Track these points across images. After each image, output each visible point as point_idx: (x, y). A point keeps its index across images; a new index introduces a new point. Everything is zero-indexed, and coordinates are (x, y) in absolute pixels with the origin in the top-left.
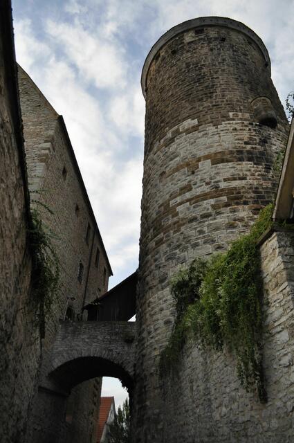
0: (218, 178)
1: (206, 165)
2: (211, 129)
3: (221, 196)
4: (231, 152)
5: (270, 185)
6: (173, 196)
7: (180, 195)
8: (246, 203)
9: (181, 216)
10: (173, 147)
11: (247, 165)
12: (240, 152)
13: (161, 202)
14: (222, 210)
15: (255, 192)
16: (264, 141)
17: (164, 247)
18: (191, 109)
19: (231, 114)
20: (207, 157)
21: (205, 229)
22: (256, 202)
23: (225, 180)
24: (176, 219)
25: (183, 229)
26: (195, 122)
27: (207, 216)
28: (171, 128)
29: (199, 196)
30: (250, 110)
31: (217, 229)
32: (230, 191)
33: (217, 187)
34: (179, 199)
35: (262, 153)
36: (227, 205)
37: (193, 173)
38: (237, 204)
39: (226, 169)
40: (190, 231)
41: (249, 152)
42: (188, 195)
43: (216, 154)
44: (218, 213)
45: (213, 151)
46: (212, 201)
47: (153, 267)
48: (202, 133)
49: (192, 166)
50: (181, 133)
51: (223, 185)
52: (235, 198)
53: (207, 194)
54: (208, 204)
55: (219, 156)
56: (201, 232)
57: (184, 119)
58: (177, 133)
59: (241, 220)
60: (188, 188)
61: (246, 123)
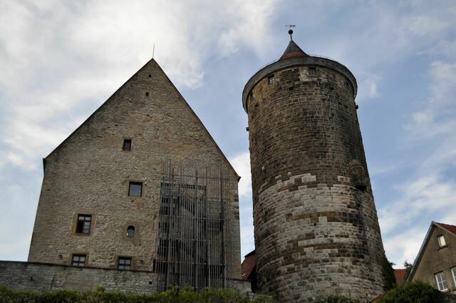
0: (332, 234)
1: (323, 220)
2: (326, 189)
3: (334, 248)
4: (340, 213)
5: (362, 243)
6: (300, 238)
7: (306, 239)
8: (349, 256)
9: (308, 256)
10: (297, 195)
11: (349, 226)
12: (345, 214)
13: (290, 239)
14: (335, 258)
15: (354, 248)
16: (358, 206)
17: (295, 275)
18: (310, 164)
19: (339, 177)
20: (324, 214)
21: (325, 270)
22: (354, 256)
23: (337, 236)
24: (304, 257)
25: (310, 266)
26: (314, 178)
27: (326, 261)
28: (293, 174)
29: (319, 245)
30: (349, 173)
31: (333, 271)
32: (340, 245)
33: (332, 241)
34: (305, 242)
35: (357, 216)
36: (338, 256)
37: (315, 225)
38: (344, 256)
39: (338, 227)
40: (316, 269)
41: (350, 215)
42: (312, 241)
43: (330, 212)
44: (334, 261)
45: (328, 209)
46: (329, 251)
47: (287, 286)
48: (319, 192)
49: (314, 217)
50: (303, 184)
51: (336, 240)
52: (342, 251)
53: (326, 244)
54: (327, 252)
55: (332, 215)
56: (323, 272)
57: (305, 172)
58: (299, 182)
59: (346, 268)
60: (311, 236)
61: (349, 187)
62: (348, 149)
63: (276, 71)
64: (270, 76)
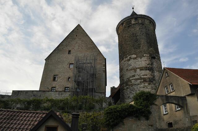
0: (141, 75)
1: (138, 70)
2: (139, 59)
3: (141, 79)
4: (144, 67)
5: (152, 77)
6: (131, 77)
7: (132, 77)
8: (147, 82)
9: (133, 83)
10: (130, 62)
11: (148, 71)
12: (146, 67)
13: (127, 77)
14: (142, 83)
15: (149, 79)
16: (152, 64)
17: (129, 90)
18: (134, 51)
19: (145, 55)
20: (139, 68)
21: (138, 87)
22: (149, 82)
23: (143, 75)
24: (131, 83)
25: (133, 86)
26: (135, 56)
27: (139, 84)
28: (129, 56)
29: (137, 79)
30: (149, 53)
31: (141, 88)
32: (144, 79)
33: (141, 77)
34: (132, 78)
35: (151, 68)
36: (143, 82)
37: (135, 72)
38: (145, 82)
39: (143, 72)
40: (135, 87)
41: (148, 67)
42: (134, 78)
43: (141, 67)
44: (141, 84)
45: (140, 66)
46: (140, 81)
47: (126, 94)
48: (137, 61)
49: (135, 70)
50: (132, 59)
51: (142, 77)
52: (145, 80)
53: (139, 78)
54: (139, 81)
55: (141, 68)
56: (137, 88)
57: (133, 54)
58: (131, 58)
59: (146, 86)
60: (134, 76)
61: (148, 58)
62: (149, 45)
63: (124, 22)
64: (122, 24)
